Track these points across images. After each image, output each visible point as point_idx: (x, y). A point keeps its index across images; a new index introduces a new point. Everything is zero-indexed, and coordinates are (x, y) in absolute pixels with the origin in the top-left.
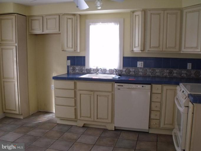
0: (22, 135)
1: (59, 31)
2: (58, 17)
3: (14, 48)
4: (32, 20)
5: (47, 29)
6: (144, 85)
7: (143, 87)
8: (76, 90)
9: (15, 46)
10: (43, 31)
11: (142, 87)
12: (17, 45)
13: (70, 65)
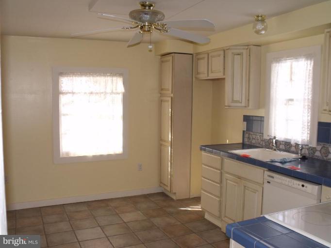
0: (145, 218)
1: (224, 74)
2: (222, 53)
3: (170, 99)
4: (198, 59)
5: (212, 72)
6: (305, 184)
7: (303, 186)
8: (223, 171)
9: (170, 97)
10: (208, 76)
11: (301, 187)
12: (172, 95)
13: (245, 130)
